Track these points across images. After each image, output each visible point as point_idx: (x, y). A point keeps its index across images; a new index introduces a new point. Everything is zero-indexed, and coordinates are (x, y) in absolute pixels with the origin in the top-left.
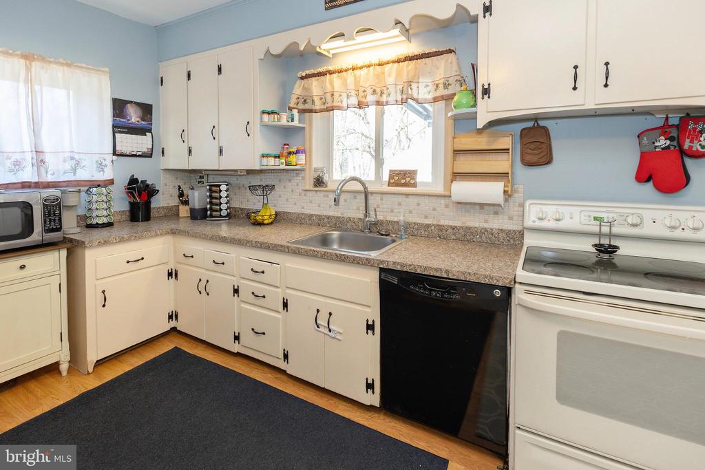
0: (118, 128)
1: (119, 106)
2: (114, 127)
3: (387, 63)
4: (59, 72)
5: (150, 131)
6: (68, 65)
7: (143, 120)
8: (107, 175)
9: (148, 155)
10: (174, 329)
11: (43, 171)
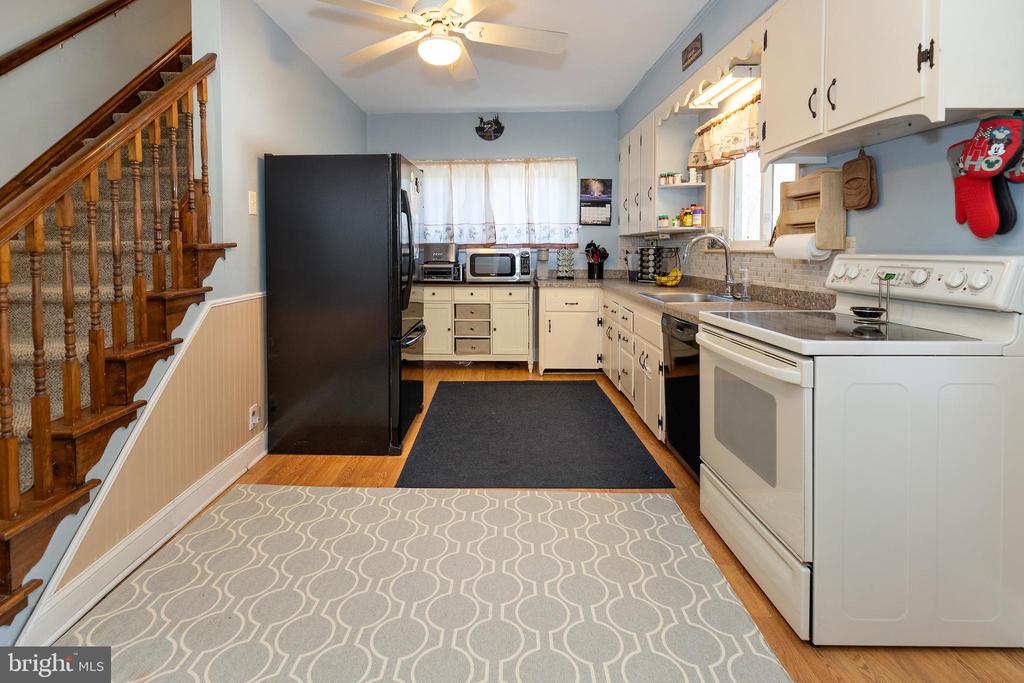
0: (584, 203)
1: (585, 186)
2: (581, 202)
3: (746, 106)
4: (543, 167)
5: (609, 202)
6: (549, 161)
7: (604, 193)
8: (572, 240)
9: (607, 224)
10: (600, 370)
11: (533, 236)
